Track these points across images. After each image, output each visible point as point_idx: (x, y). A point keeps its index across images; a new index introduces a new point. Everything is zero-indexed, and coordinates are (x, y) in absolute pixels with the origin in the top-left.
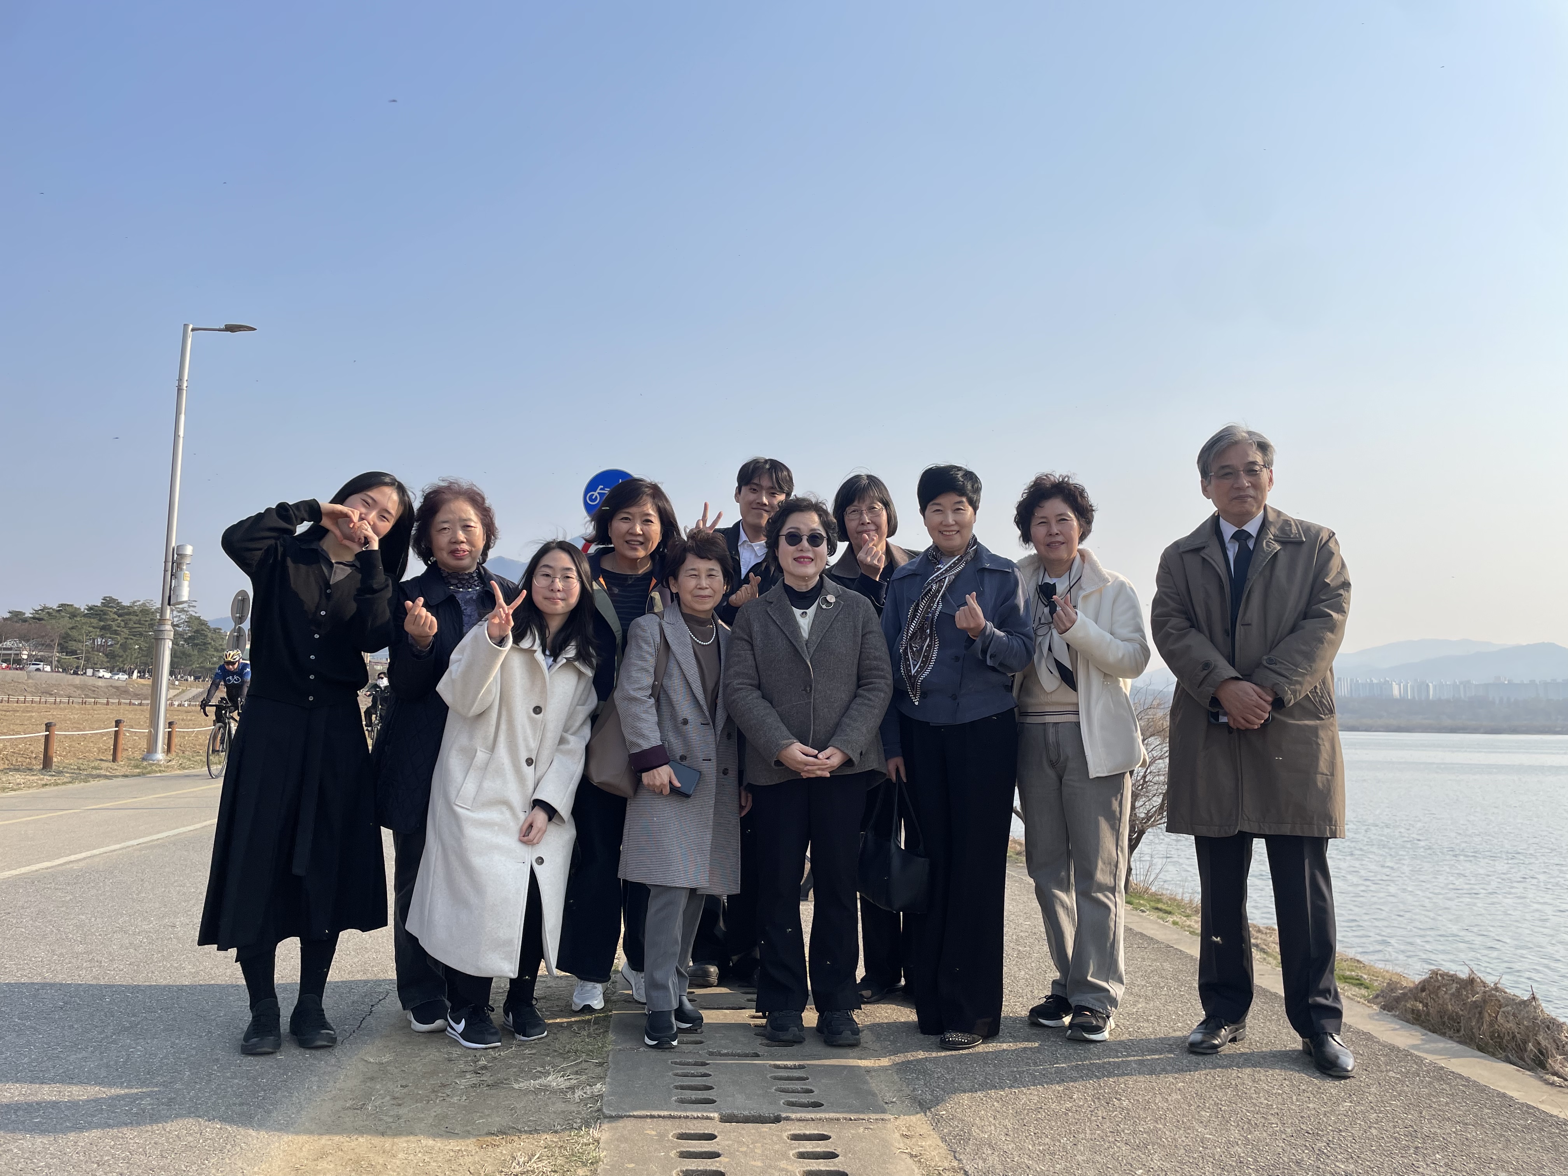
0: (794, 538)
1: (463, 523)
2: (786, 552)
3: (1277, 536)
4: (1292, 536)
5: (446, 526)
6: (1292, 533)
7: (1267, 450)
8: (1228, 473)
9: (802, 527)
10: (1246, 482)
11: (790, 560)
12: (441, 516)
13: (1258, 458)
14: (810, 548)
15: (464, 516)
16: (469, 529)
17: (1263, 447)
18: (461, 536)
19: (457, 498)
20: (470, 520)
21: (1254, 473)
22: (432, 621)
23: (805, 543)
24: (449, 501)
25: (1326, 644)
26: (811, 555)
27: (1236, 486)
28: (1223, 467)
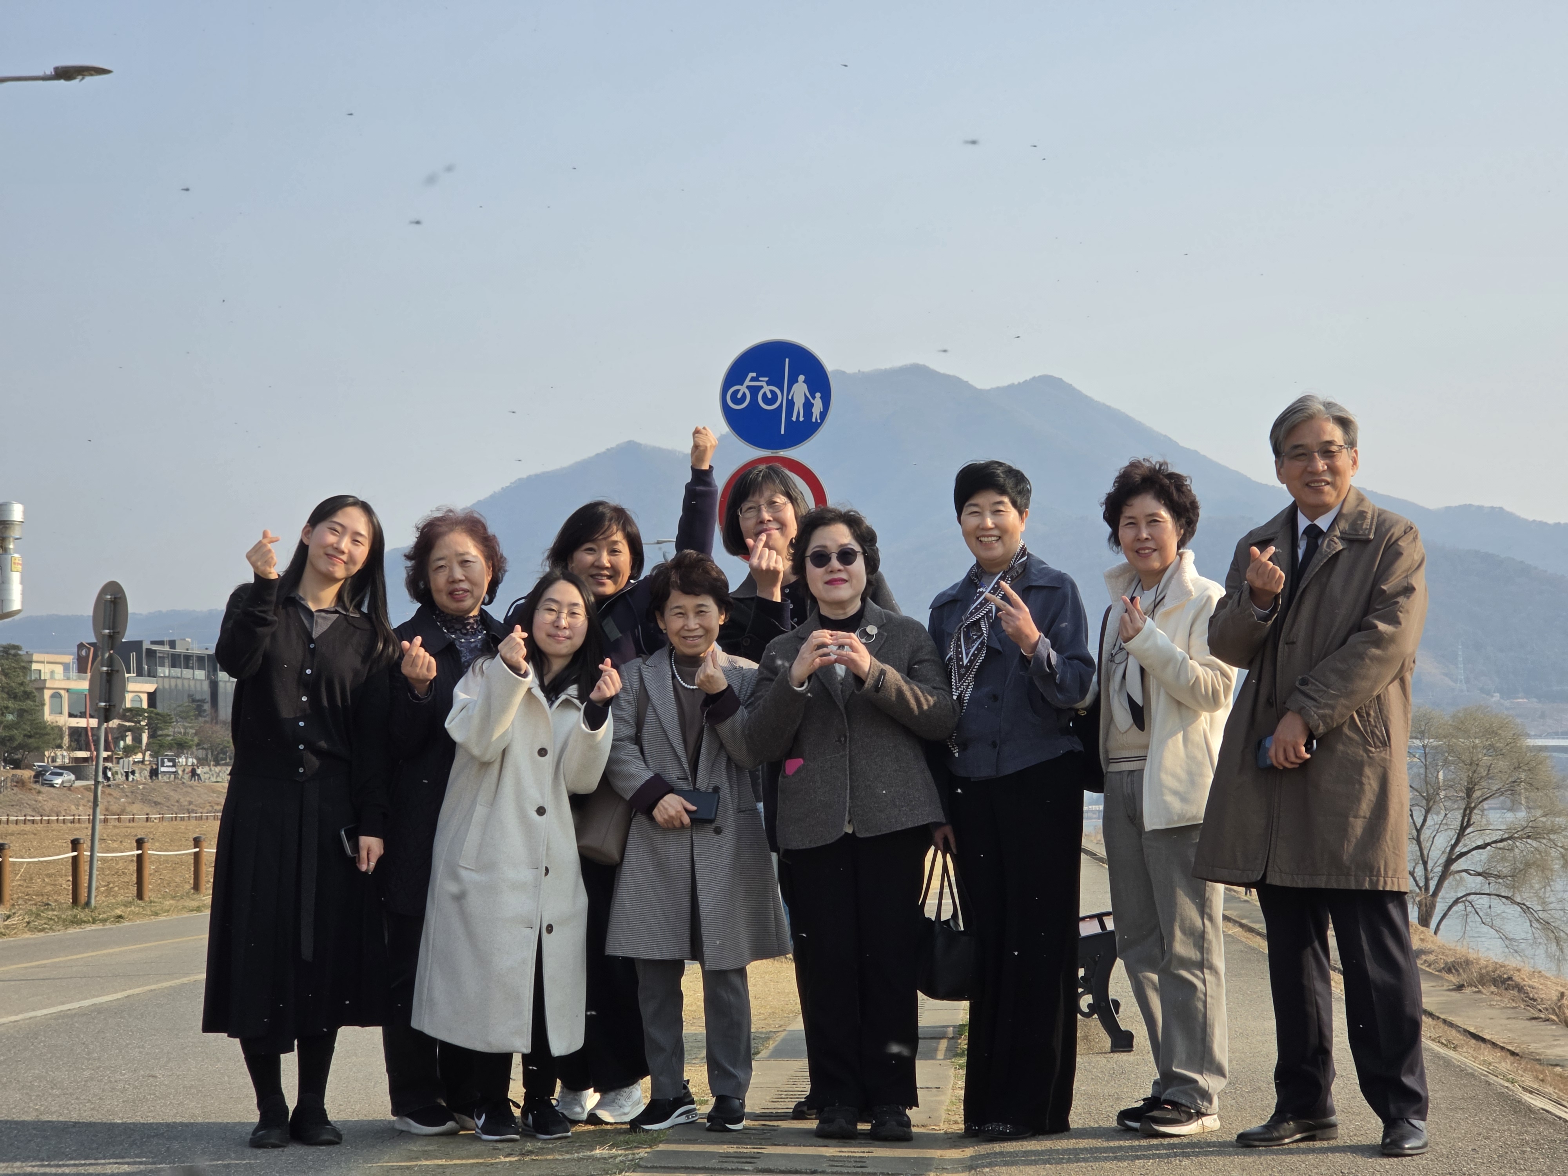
0: (822, 558)
1: (460, 558)
2: (815, 575)
3: (1345, 533)
4: (1361, 532)
5: (442, 563)
6: (1362, 529)
7: (1349, 428)
8: (1303, 454)
9: (829, 543)
10: (1321, 464)
11: (820, 585)
12: (437, 553)
13: (1335, 434)
14: (841, 567)
15: (461, 550)
16: (468, 564)
17: (1344, 423)
18: (459, 573)
19: (452, 530)
20: (468, 553)
21: (1331, 454)
22: (429, 662)
23: (835, 563)
24: (443, 534)
25: (1367, 661)
26: (843, 576)
27: (1309, 469)
28: (1296, 447)
